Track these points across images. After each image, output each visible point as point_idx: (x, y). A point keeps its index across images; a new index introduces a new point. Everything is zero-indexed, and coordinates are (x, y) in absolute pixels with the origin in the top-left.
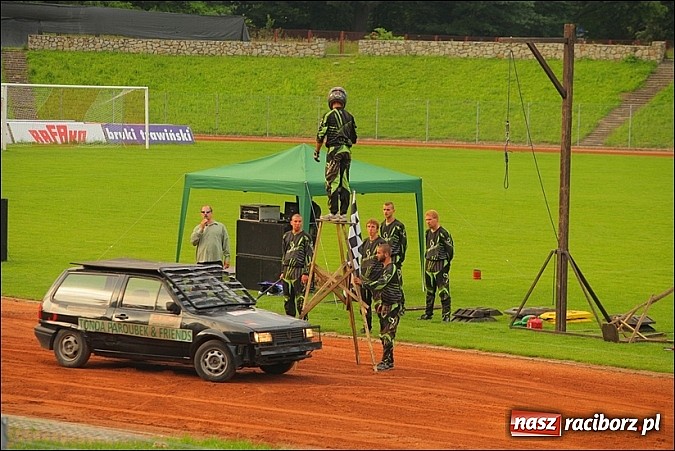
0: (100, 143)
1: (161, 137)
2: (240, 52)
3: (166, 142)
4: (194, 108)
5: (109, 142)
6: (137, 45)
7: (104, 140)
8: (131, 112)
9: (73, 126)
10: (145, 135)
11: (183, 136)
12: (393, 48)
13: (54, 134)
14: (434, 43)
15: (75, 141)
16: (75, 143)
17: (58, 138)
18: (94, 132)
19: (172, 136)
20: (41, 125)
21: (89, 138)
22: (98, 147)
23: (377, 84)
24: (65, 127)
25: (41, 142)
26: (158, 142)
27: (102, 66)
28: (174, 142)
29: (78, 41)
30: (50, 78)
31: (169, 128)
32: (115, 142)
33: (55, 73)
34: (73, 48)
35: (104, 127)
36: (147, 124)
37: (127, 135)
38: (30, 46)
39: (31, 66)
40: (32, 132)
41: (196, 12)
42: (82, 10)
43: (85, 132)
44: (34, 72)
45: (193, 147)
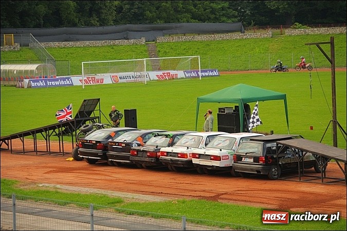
0: (183, 78)
1: (207, 74)
2: (238, 38)
3: (208, 76)
4: (221, 61)
5: (186, 77)
6: (199, 38)
7: (185, 77)
8: (193, 66)
9: (172, 72)
10: (200, 74)
11: (215, 73)
12: (299, 32)
13: (165, 76)
14: (316, 29)
15: (173, 78)
16: (174, 79)
17: (167, 77)
18: (181, 74)
19: (211, 74)
20: (160, 73)
21: (179, 77)
22: (182, 80)
23: (293, 47)
24: (169, 73)
25: (161, 79)
26: (205, 76)
27: (185, 47)
28: (211, 76)
29: (176, 38)
30: (166, 53)
31: (209, 71)
32: (188, 77)
33: (167, 51)
34: (174, 41)
35: (184, 72)
36: (200, 70)
37: (193, 74)
38: (158, 41)
39: (158, 49)
40: (157, 76)
41: (223, 22)
42: (179, 25)
43: (177, 74)
44: (159, 51)
45: (218, 77)
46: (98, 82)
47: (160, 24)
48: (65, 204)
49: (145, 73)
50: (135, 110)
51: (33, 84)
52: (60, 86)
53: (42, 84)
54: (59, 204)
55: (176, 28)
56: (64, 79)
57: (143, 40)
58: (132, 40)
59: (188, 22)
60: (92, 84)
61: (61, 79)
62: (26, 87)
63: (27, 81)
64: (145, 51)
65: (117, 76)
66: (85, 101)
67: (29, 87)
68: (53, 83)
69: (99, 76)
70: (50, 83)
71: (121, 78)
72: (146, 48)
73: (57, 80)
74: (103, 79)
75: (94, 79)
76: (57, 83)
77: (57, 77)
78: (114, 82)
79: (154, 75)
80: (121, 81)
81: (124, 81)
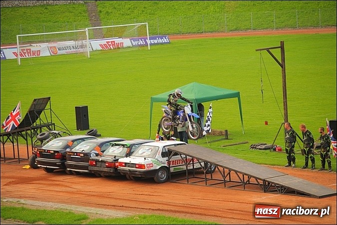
0: (129, 47)
1: (156, 41)
3: (158, 44)
4: (171, 22)
5: (133, 46)
7: (131, 46)
9: (118, 41)
10: (148, 42)
11: (165, 40)
13: (110, 45)
15: (119, 47)
16: (119, 48)
17: (111, 47)
18: (127, 42)
19: (160, 41)
20: (104, 42)
21: (125, 45)
22: (129, 49)
23: (252, 3)
24: (114, 41)
25: (105, 49)
26: (154, 44)
28: (161, 44)
31: (159, 37)
32: (136, 46)
33: (110, 11)
35: (131, 40)
36: (148, 37)
37: (141, 42)
39: (99, 9)
40: (101, 45)
43: (123, 43)
44: (100, 12)
45: (169, 45)
46: (34, 54)
49: (87, 42)
50: (87, 107)
60: (27, 57)
64: (84, 11)
65: (55, 47)
66: (35, 100)
69: (35, 47)
71: (59, 49)
72: (85, 8)
74: (40, 51)
75: (29, 51)
78: (52, 54)
79: (97, 44)
80: (60, 52)
81: (63, 52)
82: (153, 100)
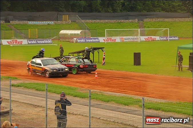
0: (159, 40)
1: (172, 39)
2: (188, 20)
4: (179, 32)
5: (161, 40)
6: (167, 20)
8: (165, 34)
9: (153, 37)
10: (168, 38)
11: (176, 38)
13: (149, 39)
15: (153, 40)
16: (154, 41)
17: (150, 40)
18: (158, 38)
19: (174, 39)
20: (146, 37)
21: (156, 40)
24: (151, 37)
25: (147, 41)
26: (171, 40)
27: (159, 25)
28: (174, 40)
30: (148, 27)
31: (173, 37)
32: (162, 40)
33: (149, 26)
34: (153, 21)
35: (160, 37)
36: (169, 36)
37: (165, 39)
38: (144, 21)
39: (144, 25)
40: (145, 39)
41: (179, 12)
42: (155, 13)
43: (156, 38)
44: (145, 26)
45: (178, 41)
46: (113, 41)
47: (145, 12)
48: (108, 101)
49: (139, 37)
50: (140, 53)
51: (78, 41)
52: (93, 42)
53: (83, 41)
54: (104, 101)
55: (153, 15)
56: (95, 39)
57: (137, 20)
58: (130, 20)
59: (160, 12)
60: (110, 42)
61: (93, 38)
62: (75, 42)
63: (75, 39)
64: (137, 26)
65: (123, 38)
67: (77, 42)
68: (89, 41)
69: (113, 38)
70: (88, 40)
71: (125, 39)
72: (138, 24)
73: (91, 39)
74: (116, 39)
75: (111, 39)
76: (91, 41)
77: (91, 38)
78: (121, 41)
79: (143, 38)
80: (125, 41)
81: (127, 41)
82: (179, 48)
